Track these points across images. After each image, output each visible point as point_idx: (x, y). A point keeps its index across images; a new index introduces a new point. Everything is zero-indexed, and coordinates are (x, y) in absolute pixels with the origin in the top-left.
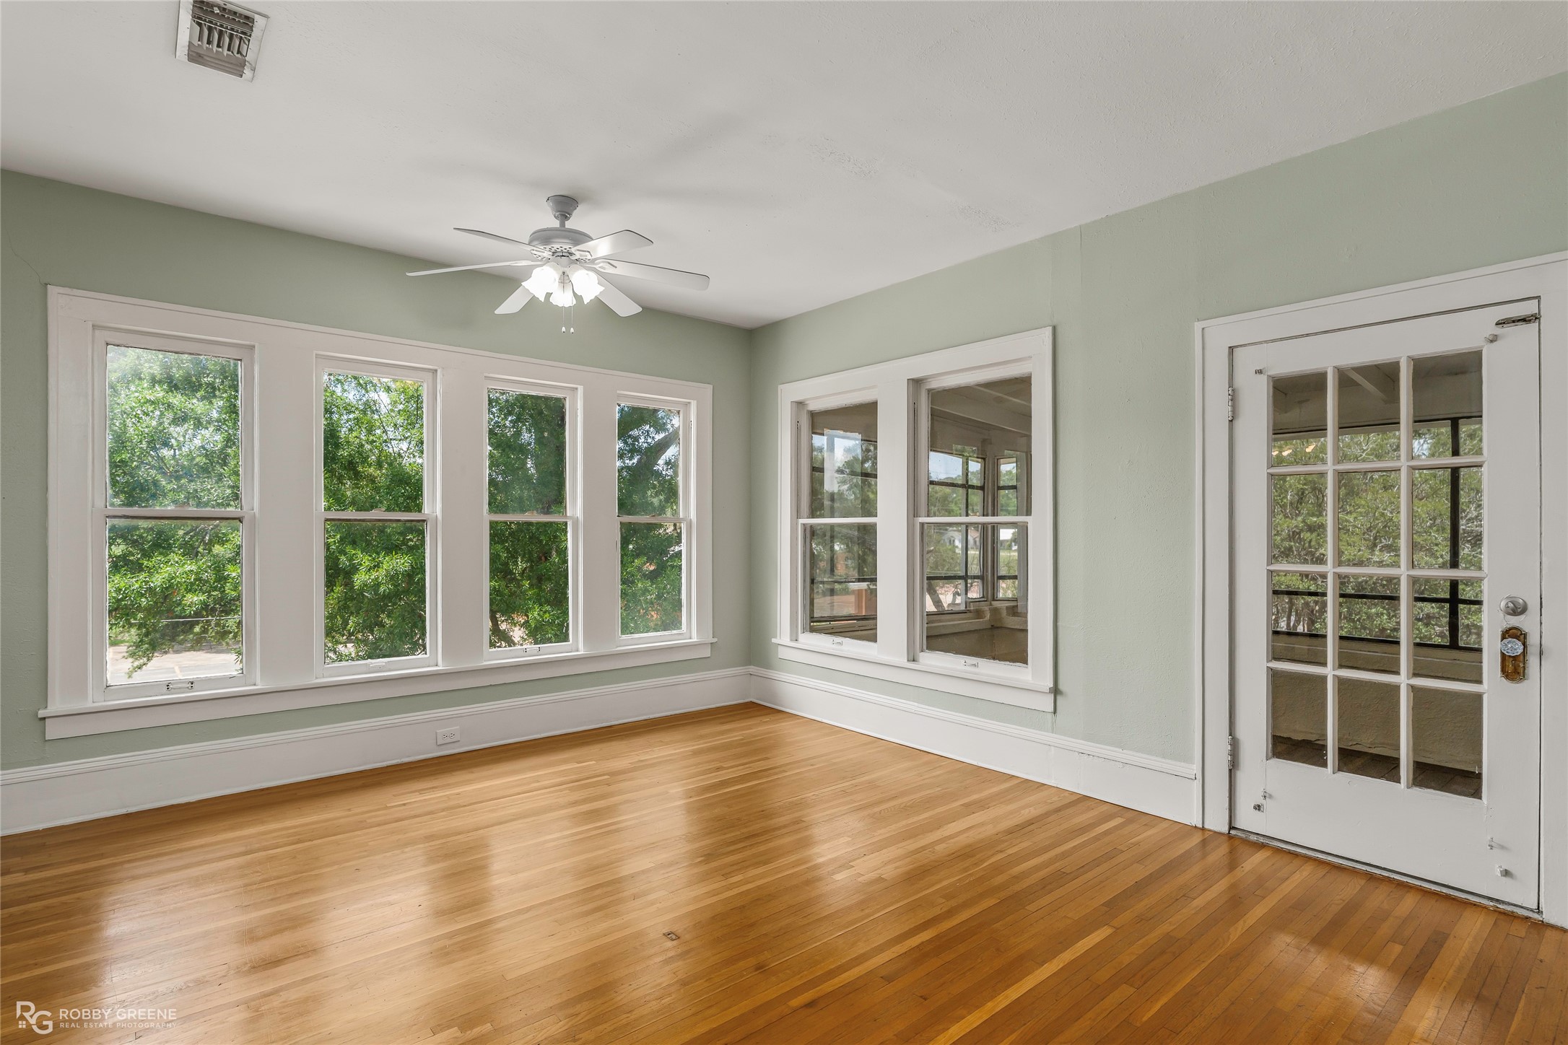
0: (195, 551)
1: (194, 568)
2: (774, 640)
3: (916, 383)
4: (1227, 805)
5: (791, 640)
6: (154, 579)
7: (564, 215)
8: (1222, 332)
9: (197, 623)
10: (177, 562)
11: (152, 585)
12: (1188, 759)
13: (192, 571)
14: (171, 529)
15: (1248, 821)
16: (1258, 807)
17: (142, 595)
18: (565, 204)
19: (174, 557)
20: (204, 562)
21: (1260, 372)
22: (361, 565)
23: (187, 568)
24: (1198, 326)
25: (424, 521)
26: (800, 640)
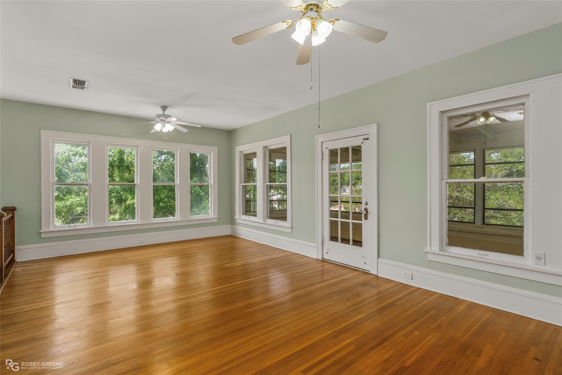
0: (79, 194)
1: (79, 199)
2: (235, 217)
3: (265, 147)
4: (322, 253)
5: (239, 217)
6: (67, 203)
7: (164, 110)
8: (320, 138)
9: (81, 218)
10: (74, 198)
11: (66, 205)
12: (315, 243)
13: (78, 200)
14: (72, 188)
15: (326, 257)
16: (327, 253)
17: (64, 208)
18: (164, 108)
19: (73, 196)
20: (83, 197)
21: (326, 148)
22: (129, 198)
23: (77, 199)
24: (316, 136)
25: (135, 185)
26: (241, 217)
